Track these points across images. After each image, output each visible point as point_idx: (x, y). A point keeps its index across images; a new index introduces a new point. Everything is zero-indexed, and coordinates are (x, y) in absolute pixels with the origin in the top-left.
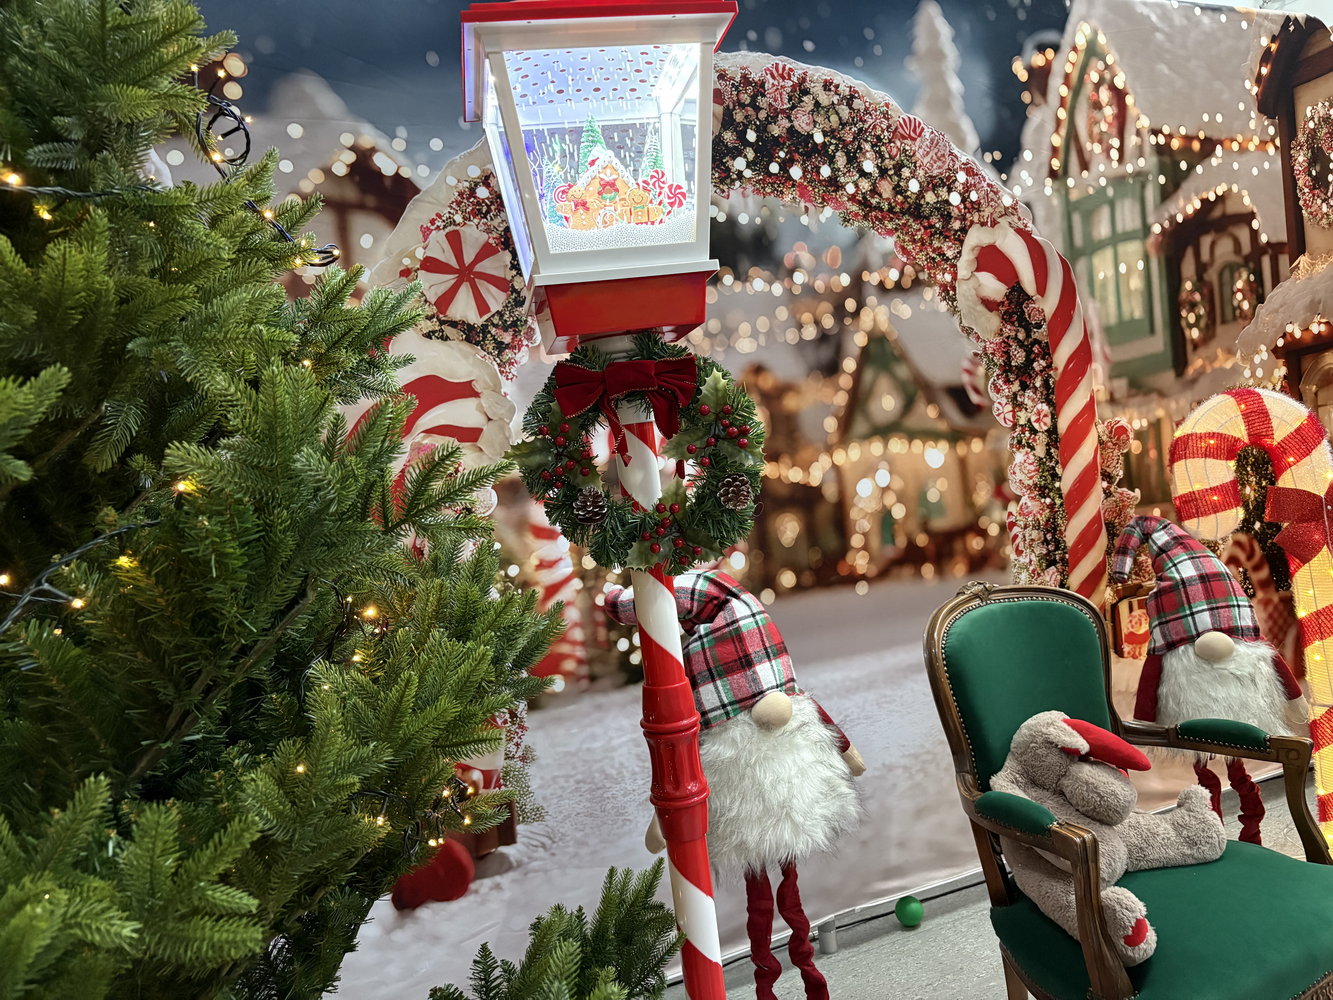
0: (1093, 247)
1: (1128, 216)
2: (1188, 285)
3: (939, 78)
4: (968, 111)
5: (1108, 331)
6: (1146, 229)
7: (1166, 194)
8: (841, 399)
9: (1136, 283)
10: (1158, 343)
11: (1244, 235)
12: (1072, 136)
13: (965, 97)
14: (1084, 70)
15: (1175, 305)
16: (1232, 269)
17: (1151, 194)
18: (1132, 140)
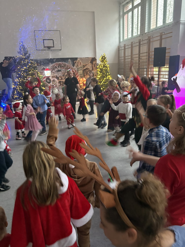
0: (79, 70)
1: (81, 69)
2: (85, 72)
3: (70, 63)
4: (71, 64)
5: (80, 75)
6: (82, 69)
7: (83, 68)
8: (64, 77)
9: (81, 72)
10: (83, 75)
11: (89, 70)
12: (78, 65)
13: (71, 63)
14: (78, 62)
15: (84, 73)
16: (88, 72)
17: (82, 68)
18: (81, 65)
